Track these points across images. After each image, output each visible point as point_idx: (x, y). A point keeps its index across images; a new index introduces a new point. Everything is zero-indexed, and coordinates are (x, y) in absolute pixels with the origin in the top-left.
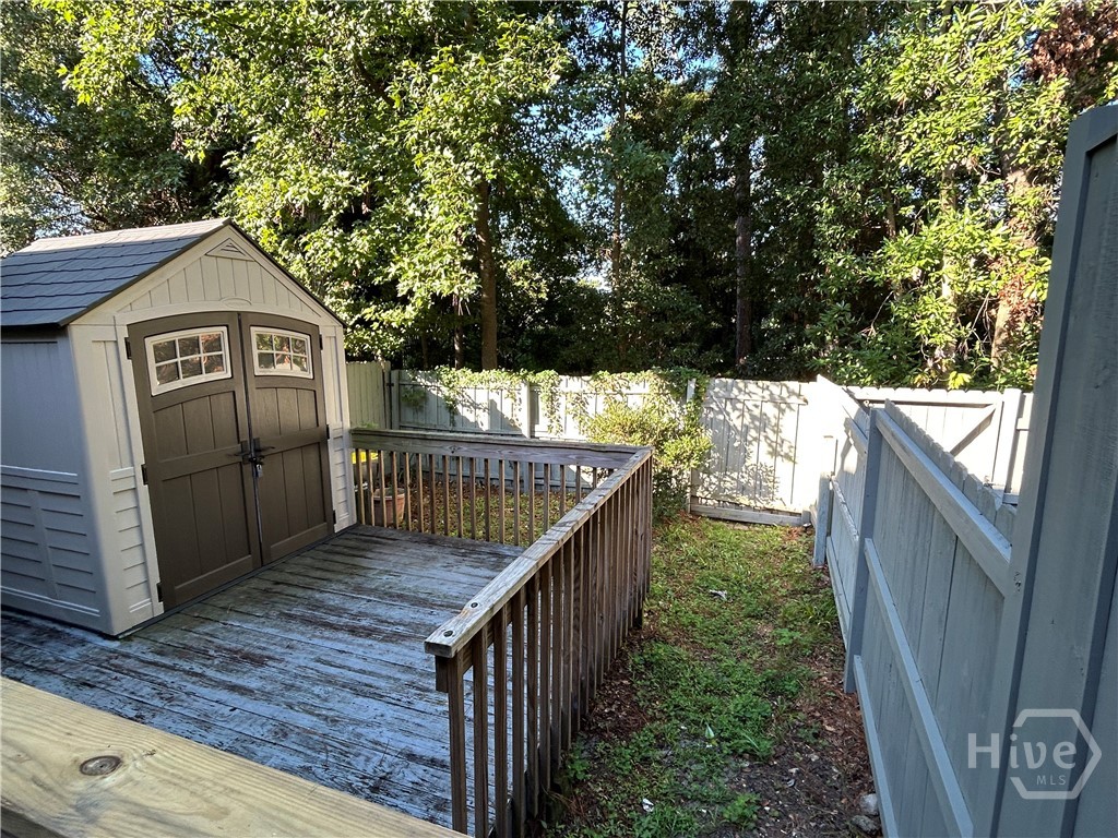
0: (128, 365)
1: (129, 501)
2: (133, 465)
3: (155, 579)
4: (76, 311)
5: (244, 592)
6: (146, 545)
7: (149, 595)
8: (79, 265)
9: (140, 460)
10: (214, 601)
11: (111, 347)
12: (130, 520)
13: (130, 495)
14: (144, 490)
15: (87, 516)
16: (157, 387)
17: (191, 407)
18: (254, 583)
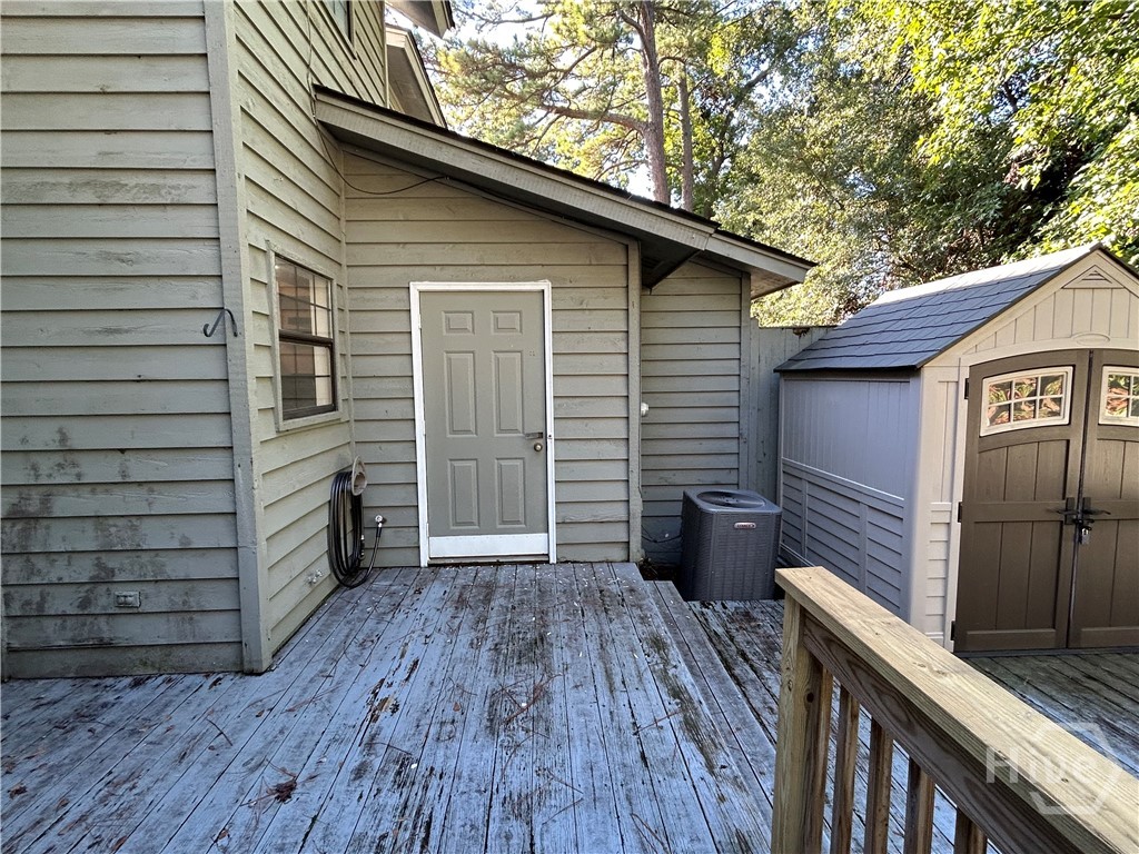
0: (964, 404)
1: (941, 534)
2: (951, 501)
3: (951, 616)
4: (931, 354)
5: (1044, 670)
6: (950, 579)
7: (943, 630)
8: (924, 312)
9: (959, 497)
10: (1006, 662)
11: (952, 387)
12: (939, 552)
13: (944, 528)
14: (957, 527)
15: (906, 538)
16: (986, 429)
17: (1016, 451)
18: (1056, 664)
